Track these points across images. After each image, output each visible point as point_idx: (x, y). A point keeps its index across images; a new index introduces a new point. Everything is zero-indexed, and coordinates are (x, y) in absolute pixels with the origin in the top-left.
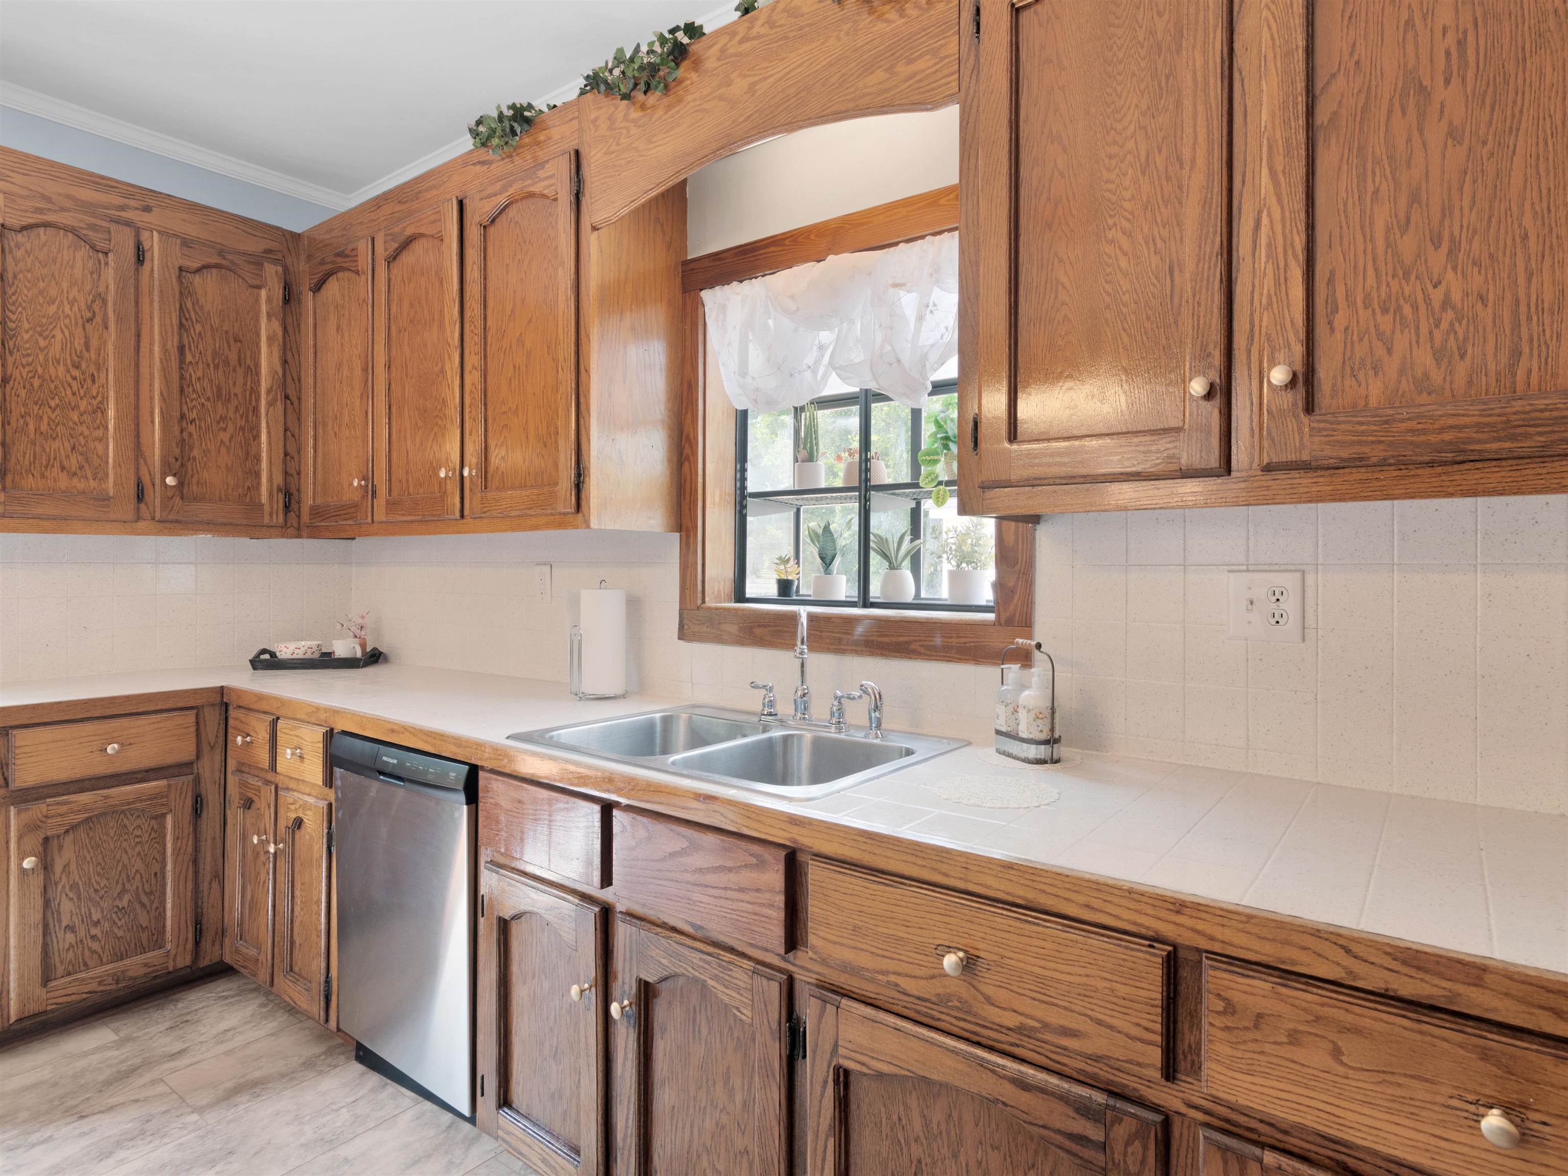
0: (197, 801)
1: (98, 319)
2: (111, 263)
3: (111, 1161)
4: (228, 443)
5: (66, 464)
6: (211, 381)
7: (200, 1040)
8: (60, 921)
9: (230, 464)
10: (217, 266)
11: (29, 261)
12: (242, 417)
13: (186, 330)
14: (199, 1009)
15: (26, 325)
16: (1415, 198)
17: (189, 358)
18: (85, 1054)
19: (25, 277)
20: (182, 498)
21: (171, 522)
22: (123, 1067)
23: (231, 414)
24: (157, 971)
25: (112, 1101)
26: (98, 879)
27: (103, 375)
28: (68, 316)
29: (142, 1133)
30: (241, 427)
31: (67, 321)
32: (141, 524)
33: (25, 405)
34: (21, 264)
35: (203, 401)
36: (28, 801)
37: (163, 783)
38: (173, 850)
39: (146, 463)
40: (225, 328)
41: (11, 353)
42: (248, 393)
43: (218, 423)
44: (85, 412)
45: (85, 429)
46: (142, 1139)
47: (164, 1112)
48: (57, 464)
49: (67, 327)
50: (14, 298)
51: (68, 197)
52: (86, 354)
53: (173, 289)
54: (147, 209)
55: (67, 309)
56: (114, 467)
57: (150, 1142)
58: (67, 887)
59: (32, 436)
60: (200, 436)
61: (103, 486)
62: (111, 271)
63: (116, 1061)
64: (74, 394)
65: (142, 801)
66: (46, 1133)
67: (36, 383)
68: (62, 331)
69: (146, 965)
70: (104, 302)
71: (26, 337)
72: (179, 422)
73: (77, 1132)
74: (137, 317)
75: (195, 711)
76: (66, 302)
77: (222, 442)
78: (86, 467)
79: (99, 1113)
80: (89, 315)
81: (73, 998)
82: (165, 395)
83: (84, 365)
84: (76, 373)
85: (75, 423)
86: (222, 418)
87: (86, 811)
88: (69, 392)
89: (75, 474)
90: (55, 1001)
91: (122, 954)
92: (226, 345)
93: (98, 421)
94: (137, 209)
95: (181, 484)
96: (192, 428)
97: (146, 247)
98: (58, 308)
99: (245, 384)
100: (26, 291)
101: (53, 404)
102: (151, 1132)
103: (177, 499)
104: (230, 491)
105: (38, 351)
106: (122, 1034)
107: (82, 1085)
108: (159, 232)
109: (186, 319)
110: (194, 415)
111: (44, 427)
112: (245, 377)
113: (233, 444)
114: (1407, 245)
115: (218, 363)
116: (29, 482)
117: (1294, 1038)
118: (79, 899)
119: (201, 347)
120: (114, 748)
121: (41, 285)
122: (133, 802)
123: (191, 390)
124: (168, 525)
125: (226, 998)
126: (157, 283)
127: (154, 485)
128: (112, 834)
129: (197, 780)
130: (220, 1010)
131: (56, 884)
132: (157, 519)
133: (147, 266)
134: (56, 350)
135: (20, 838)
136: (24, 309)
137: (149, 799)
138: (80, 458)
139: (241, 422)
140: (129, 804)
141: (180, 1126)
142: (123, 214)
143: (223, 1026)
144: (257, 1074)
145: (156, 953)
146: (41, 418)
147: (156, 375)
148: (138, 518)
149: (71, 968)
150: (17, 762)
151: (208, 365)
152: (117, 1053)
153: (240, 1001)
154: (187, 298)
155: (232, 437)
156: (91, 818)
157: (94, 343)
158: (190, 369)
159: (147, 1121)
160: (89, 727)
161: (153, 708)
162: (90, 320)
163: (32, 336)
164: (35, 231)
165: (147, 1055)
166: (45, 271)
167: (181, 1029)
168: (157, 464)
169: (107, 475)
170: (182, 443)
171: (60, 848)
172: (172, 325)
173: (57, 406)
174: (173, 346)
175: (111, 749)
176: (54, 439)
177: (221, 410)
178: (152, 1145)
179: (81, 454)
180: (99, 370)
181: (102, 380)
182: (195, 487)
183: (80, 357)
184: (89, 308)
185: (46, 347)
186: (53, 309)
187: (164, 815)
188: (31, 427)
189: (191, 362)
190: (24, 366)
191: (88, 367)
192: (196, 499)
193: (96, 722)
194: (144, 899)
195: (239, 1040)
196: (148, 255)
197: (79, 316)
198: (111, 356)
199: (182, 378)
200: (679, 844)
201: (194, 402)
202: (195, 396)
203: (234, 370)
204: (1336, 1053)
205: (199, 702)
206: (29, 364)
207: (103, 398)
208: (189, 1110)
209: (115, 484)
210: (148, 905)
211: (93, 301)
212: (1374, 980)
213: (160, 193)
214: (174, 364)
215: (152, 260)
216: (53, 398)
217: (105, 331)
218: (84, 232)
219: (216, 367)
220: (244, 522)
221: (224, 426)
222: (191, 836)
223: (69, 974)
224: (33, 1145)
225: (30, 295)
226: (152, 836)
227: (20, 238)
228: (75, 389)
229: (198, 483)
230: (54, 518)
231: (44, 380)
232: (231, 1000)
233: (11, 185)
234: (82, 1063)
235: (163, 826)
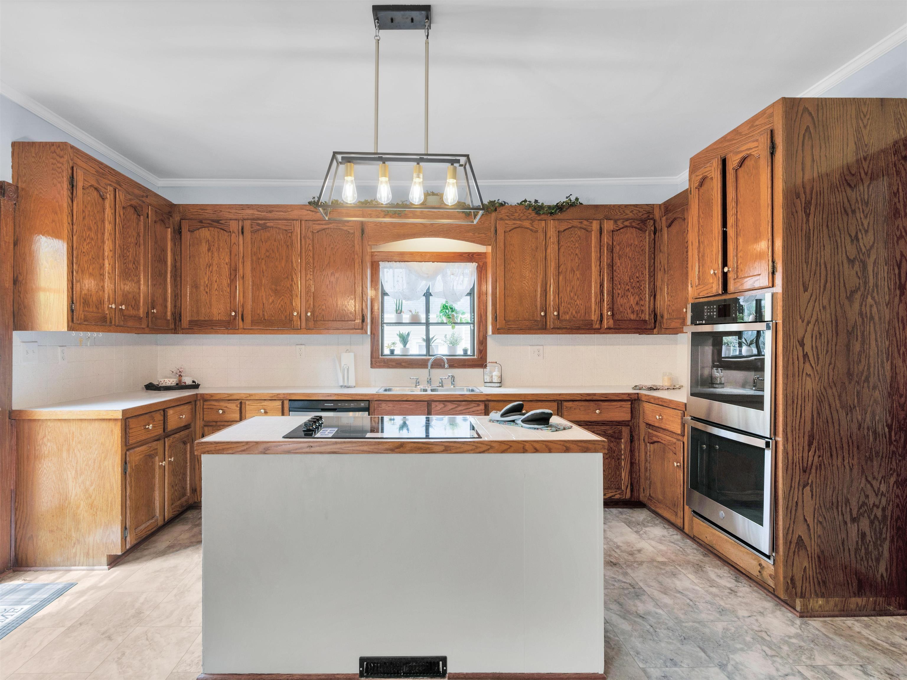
2: (142, 220)
16: (573, 287)
56: (142, 305)
61: (139, 313)
71: (125, 251)
96: (155, 288)
114: (572, 294)
117: (575, 409)
118: (174, 475)
135: (168, 450)
142: (143, 199)
181: (139, 269)
186: (130, 240)
200: (454, 406)
204: (580, 409)
209: (143, 312)
212: (584, 398)
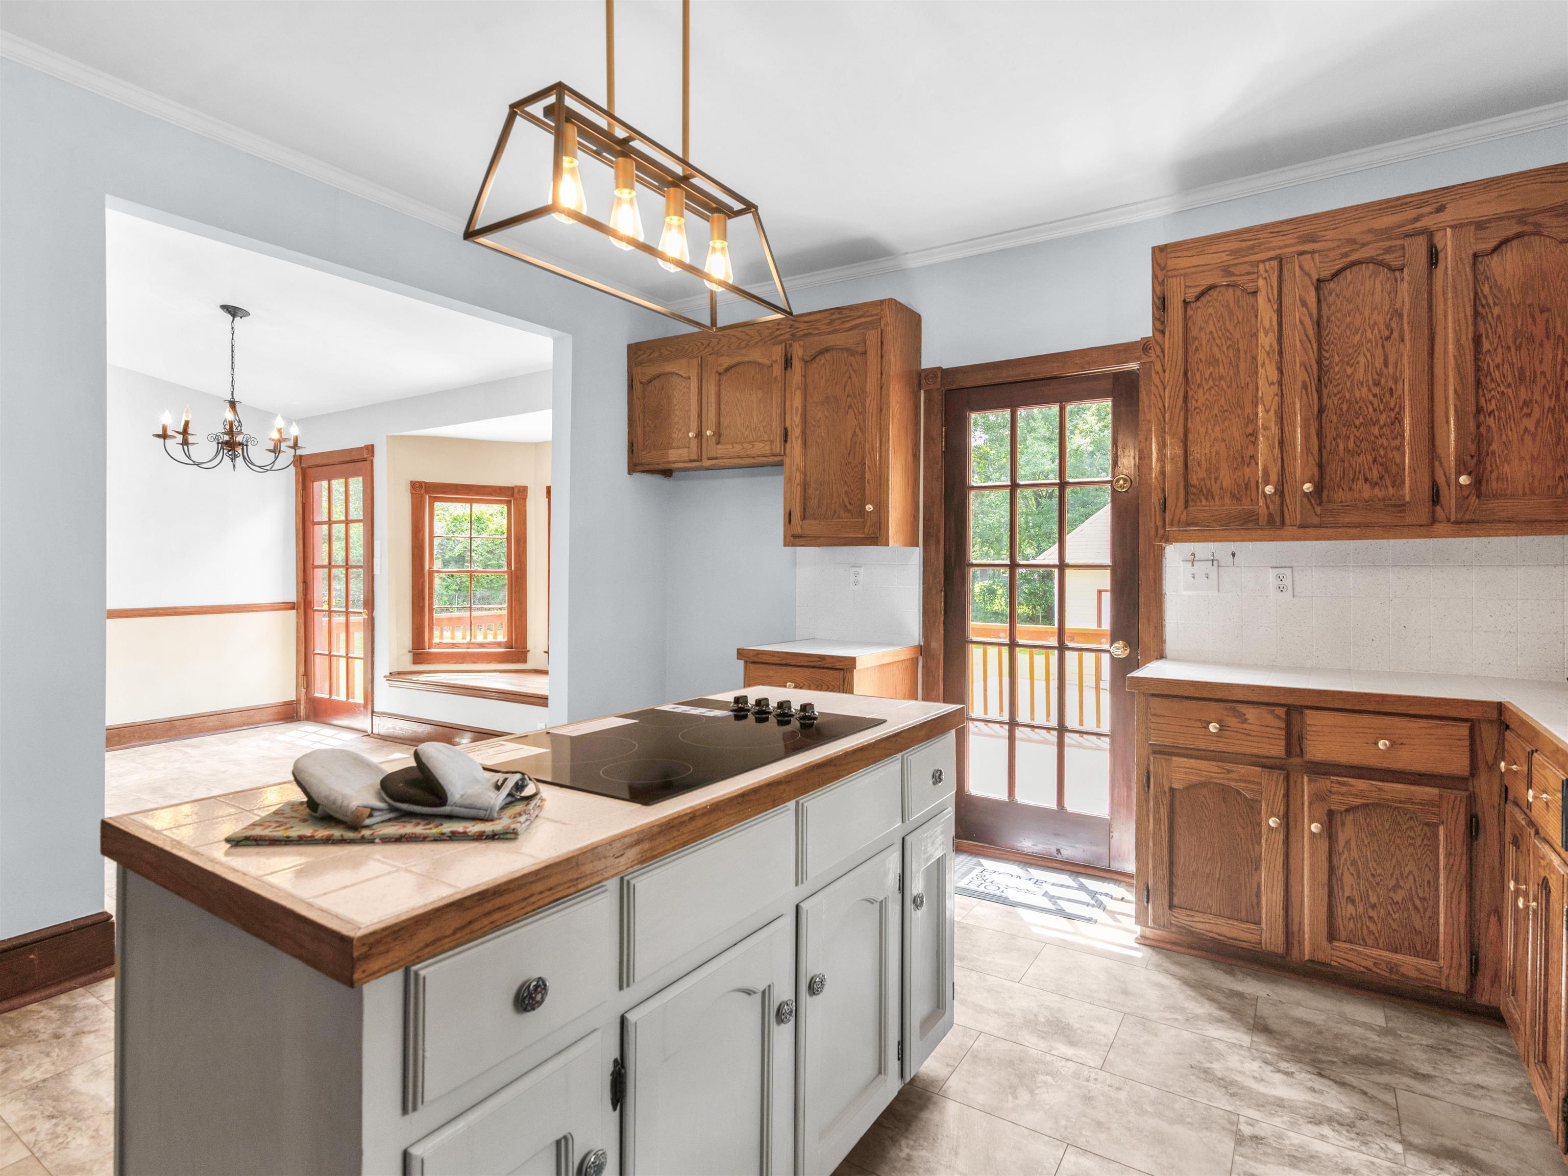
0: (1471, 821)
1: (1396, 335)
2: (1406, 277)
3: (1316, 1129)
4: (1533, 430)
5: (1368, 476)
6: (1512, 365)
7: (1450, 1077)
8: (1343, 892)
9: (1535, 454)
10: (1518, 236)
11: (1338, 303)
12: (1550, 397)
13: (1483, 318)
14: (1468, 1046)
15: (1337, 359)
17: (1486, 346)
18: (1354, 1023)
19: (1336, 317)
20: (1479, 497)
21: (1468, 522)
22: (1373, 1055)
23: (1537, 396)
24: (1428, 981)
25: (1348, 1078)
26: (1375, 865)
27: (1400, 386)
28: (1370, 341)
29: (1352, 1125)
30: (1549, 408)
31: (1369, 344)
32: (1438, 527)
33: (1336, 429)
34: (1333, 307)
35: (1503, 388)
36: (1318, 774)
37: (1435, 791)
38: (1446, 866)
39: (1441, 464)
40: (1528, 302)
41: (1326, 387)
42: (1559, 367)
43: (1521, 409)
44: (1385, 425)
45: (1384, 441)
46: (1348, 1131)
47: (1378, 1122)
48: (1361, 477)
49: (1369, 350)
50: (1328, 338)
51: (1370, 231)
52: (1385, 371)
53: (1467, 280)
54: (1441, 209)
55: (1369, 335)
56: (1410, 473)
57: (1352, 1139)
58: (1349, 863)
59: (1342, 454)
60: (1499, 428)
61: (1401, 493)
62: (1405, 285)
63: (1372, 1045)
64: (1375, 410)
65: (1413, 803)
66: (1292, 1067)
67: (1345, 407)
68: (1365, 355)
69: (1418, 970)
70: (1401, 316)
71: (1337, 369)
72: (1475, 417)
73: (1310, 1084)
74: (1430, 318)
75: (1469, 725)
76: (1367, 328)
77: (1526, 430)
78: (1386, 476)
79: (1333, 1080)
80: (1387, 333)
81: (1353, 966)
82: (1460, 392)
83: (1383, 382)
84: (1376, 390)
85: (1376, 437)
86: (1525, 403)
87: (1363, 797)
88: (1371, 410)
89: (1376, 484)
90: (1339, 960)
91: (1396, 947)
92: (1530, 320)
93: (1396, 432)
94: (1431, 213)
95: (1478, 482)
96: (1491, 421)
97: (1440, 247)
98: (1362, 335)
99: (1555, 357)
100: (1336, 329)
101: (1357, 423)
102: (1358, 1131)
103: (1473, 499)
104: (1536, 483)
105: (1346, 378)
106: (1390, 1025)
107: (1336, 1048)
108: (1452, 227)
109: (1483, 306)
110: (1492, 406)
111: (1351, 445)
112: (1556, 348)
113: (1539, 429)
115: (1521, 343)
116: (1340, 495)
118: (1359, 877)
119: (1499, 330)
120: (1385, 744)
121: (1348, 320)
122: (1404, 803)
123: (1489, 379)
124: (1464, 526)
125: (1501, 1052)
126: (1450, 280)
127: (1449, 486)
128: (1387, 827)
129: (1472, 799)
130: (1487, 1060)
131: (1340, 854)
132: (1453, 518)
133: (1441, 266)
134: (1360, 374)
135: (1310, 803)
136: (1335, 345)
137: (1420, 804)
138: (1380, 468)
139: (1548, 403)
140: (1400, 802)
141: (1383, 1146)
142: (1418, 225)
143: (1480, 1079)
144: (1481, 1155)
145: (1428, 962)
146: (1349, 437)
147: (1451, 374)
148: (1434, 520)
149: (1351, 936)
150: (1309, 737)
151: (1509, 348)
152: (1376, 1038)
153: (1513, 1065)
154: (1483, 284)
155: (1538, 423)
156: (1367, 805)
157: (1392, 358)
158: (1488, 358)
159: (1361, 1118)
160: (1366, 720)
161: (1423, 713)
162: (1388, 338)
163: (1341, 367)
164: (1343, 274)
165: (1397, 1057)
166: (1350, 307)
167: (1441, 1054)
168: (1453, 464)
169: (1403, 482)
170: (1479, 439)
171: (1343, 824)
172: (1466, 316)
173: (1362, 424)
174: (1467, 338)
175: (1382, 744)
176: (1359, 455)
177: (1523, 395)
178: (1351, 1143)
179: (1381, 465)
180: (1396, 384)
181: (1400, 392)
182: (1494, 484)
183: (1380, 375)
184: (1388, 326)
185: (1352, 374)
186: (1358, 337)
187: (1436, 826)
188: (1341, 447)
189: (1489, 351)
190: (1335, 396)
191: (1386, 382)
192: (1496, 496)
193: (1372, 716)
194: (1418, 902)
195: (1486, 1105)
196: (1441, 256)
197: (1379, 337)
198: (1406, 367)
199: (1478, 369)
201: (1493, 392)
202: (1493, 386)
203: (1541, 345)
205: (1473, 715)
206: (1339, 392)
207: (1400, 408)
208: (1399, 1137)
209: (1411, 490)
210: (1422, 910)
211: (1391, 319)
213: (1454, 186)
214: (1469, 358)
215: (1446, 258)
216: (1357, 418)
217: (1402, 344)
218: (1381, 258)
219: (1518, 348)
220: (1554, 517)
221: (1528, 411)
222: (1464, 857)
223: (1350, 942)
224: (1279, 1071)
225: (1339, 332)
226: (1425, 842)
227: (1332, 285)
228: (1376, 405)
229: (1498, 479)
230: (1359, 525)
231: (1351, 403)
232: (1504, 1058)
233: (1325, 243)
234: (1347, 1028)
235: (1436, 835)
